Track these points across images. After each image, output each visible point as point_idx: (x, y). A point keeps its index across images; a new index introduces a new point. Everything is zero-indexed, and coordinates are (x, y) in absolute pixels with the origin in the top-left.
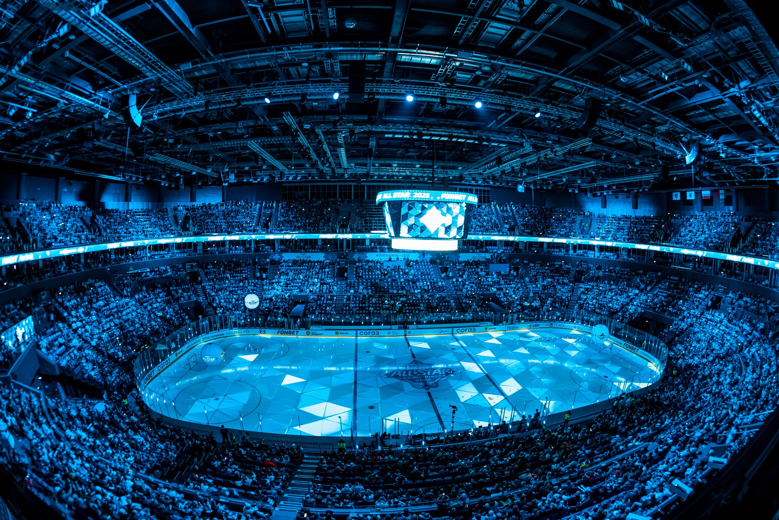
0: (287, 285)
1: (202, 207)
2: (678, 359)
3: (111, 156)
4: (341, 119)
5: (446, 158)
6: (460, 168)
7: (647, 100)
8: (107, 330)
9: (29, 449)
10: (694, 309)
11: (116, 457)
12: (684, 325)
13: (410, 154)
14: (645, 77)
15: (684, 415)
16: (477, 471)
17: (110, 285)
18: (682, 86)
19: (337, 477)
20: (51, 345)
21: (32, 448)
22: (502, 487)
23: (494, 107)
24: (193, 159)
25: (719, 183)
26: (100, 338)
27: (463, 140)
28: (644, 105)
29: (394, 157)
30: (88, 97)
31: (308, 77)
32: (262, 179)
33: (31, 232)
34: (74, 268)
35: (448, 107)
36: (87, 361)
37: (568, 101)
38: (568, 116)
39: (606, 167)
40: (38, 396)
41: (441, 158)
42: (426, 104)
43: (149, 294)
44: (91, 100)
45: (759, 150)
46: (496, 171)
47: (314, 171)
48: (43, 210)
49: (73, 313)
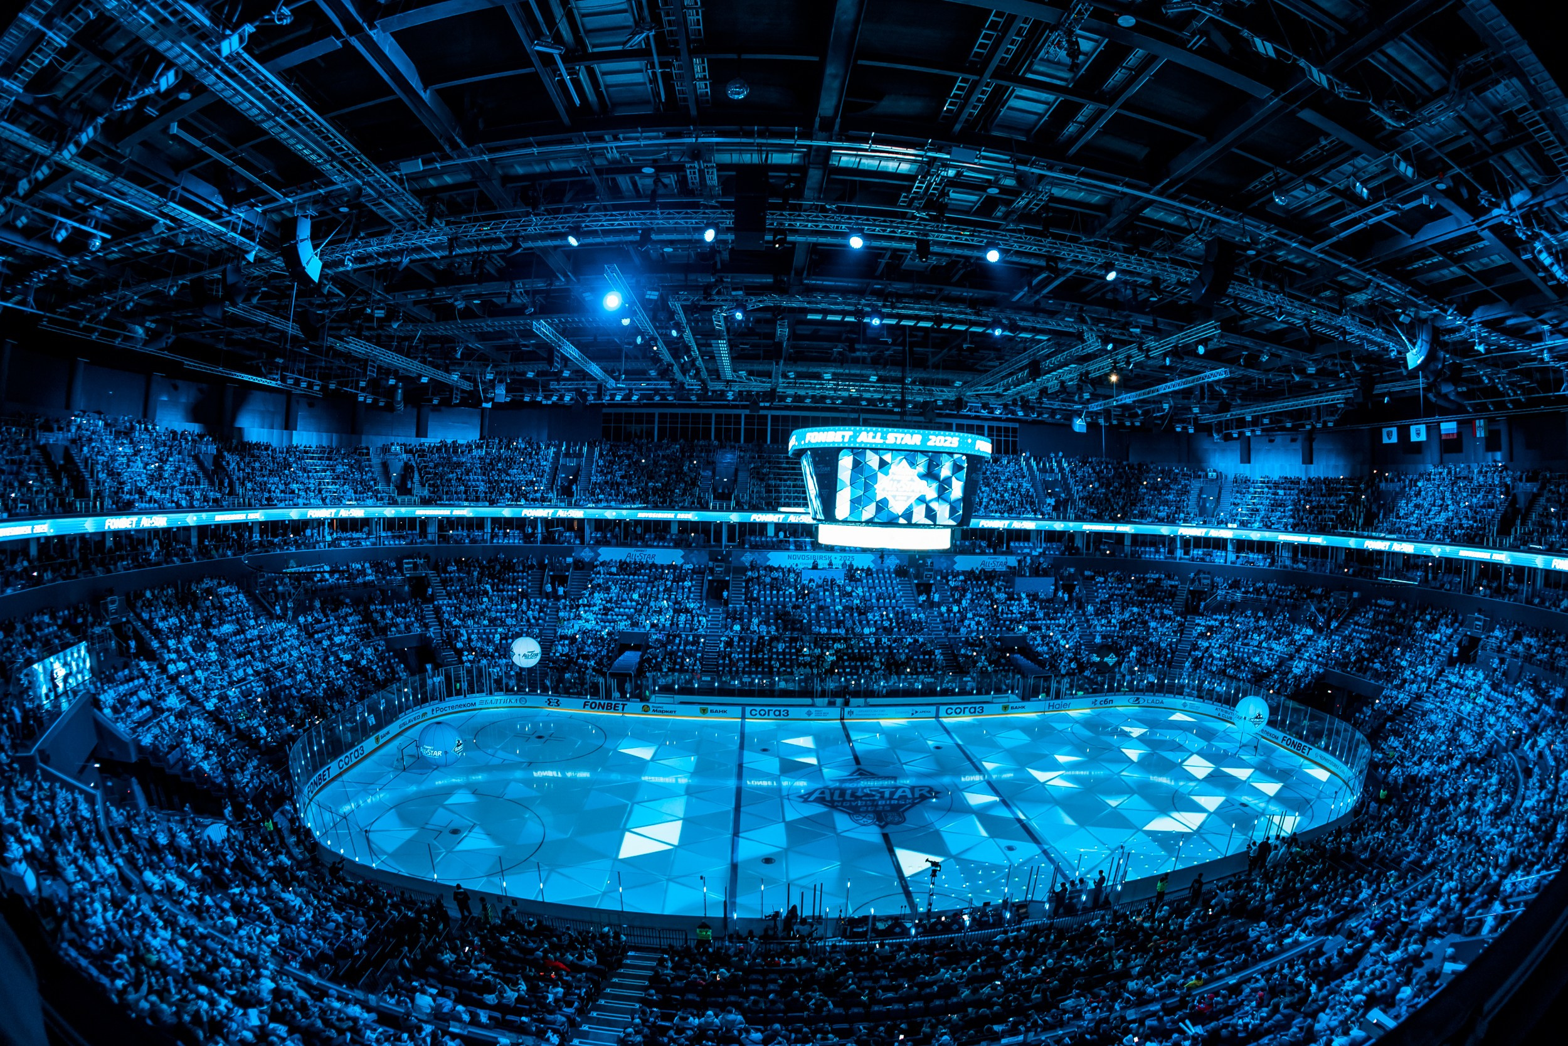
0: (606, 611)
1: (439, 449)
2: (1390, 767)
3: (258, 336)
4: (720, 281)
5: (930, 363)
6: (958, 384)
7: (1329, 242)
8: (239, 681)
9: (66, 899)
10: (1424, 664)
11: (242, 933)
12: (1403, 698)
13: (858, 354)
14: (1324, 194)
15: (1399, 878)
16: (975, 991)
17: (249, 594)
18: (1397, 208)
19: (690, 996)
20: (121, 704)
21: (72, 898)
22: (1024, 1024)
23: (1024, 260)
24: (424, 351)
25: (1474, 406)
26: (223, 698)
27: (963, 328)
28: (1322, 251)
29: (825, 359)
30: (213, 217)
31: (654, 195)
32: (561, 398)
33: (92, 476)
34: (177, 555)
35: (933, 261)
36: (195, 740)
37: (1171, 247)
38: (1170, 277)
39: (1249, 381)
40: (90, 800)
41: (920, 363)
42: (888, 254)
43: (326, 616)
44: (220, 224)
45: (1552, 333)
46: (1029, 389)
47: (666, 385)
48: (118, 434)
49: (171, 643)
